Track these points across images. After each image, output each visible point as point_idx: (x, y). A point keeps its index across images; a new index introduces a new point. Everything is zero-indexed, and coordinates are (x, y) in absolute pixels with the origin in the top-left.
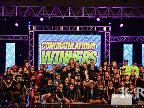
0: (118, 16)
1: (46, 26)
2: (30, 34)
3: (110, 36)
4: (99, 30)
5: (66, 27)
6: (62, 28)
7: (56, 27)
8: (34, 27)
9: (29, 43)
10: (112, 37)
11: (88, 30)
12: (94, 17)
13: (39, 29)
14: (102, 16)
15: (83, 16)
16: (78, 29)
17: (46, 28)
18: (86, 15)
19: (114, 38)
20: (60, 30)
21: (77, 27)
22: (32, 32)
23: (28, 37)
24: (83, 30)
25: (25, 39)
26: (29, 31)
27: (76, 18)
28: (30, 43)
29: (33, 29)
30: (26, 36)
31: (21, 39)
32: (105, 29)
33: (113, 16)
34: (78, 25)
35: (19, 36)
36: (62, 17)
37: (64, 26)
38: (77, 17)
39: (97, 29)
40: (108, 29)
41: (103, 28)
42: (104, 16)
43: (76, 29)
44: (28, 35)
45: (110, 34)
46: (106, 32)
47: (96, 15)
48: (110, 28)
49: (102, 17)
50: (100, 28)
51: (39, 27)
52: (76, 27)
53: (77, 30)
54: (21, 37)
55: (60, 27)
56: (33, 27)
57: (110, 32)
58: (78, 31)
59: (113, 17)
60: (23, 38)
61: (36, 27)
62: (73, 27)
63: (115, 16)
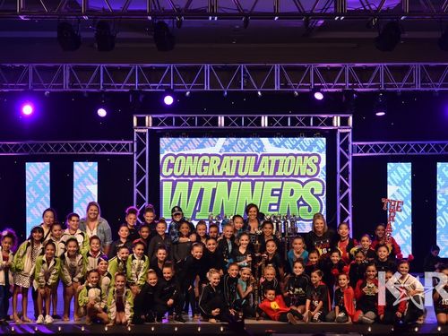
0: (371, 87)
1: (180, 116)
2: (137, 138)
3: (350, 140)
4: (323, 125)
5: (233, 118)
6: (221, 121)
7: (208, 118)
8: (149, 120)
9: (135, 162)
10: (356, 143)
11: (291, 125)
12: (308, 90)
13: (162, 125)
14: (330, 87)
15: (277, 88)
16: (264, 121)
17: (179, 122)
18: (286, 86)
19: (361, 146)
20: (217, 125)
21: (263, 118)
22: (143, 131)
23: (133, 145)
24: (277, 125)
25: (124, 151)
26: (136, 130)
27: (259, 93)
28: (137, 160)
29: (145, 125)
30: (127, 142)
31: (114, 151)
32: (337, 121)
33: (357, 87)
34: (264, 113)
35: (109, 142)
36: (223, 92)
37: (229, 116)
38: (261, 92)
39: (316, 122)
40: (344, 122)
41: (332, 119)
42: (335, 87)
43: (258, 121)
44: (133, 140)
45: (350, 136)
46: (340, 131)
47: (313, 84)
48: (351, 118)
49: (330, 90)
50: (323, 119)
51: (162, 118)
52: (260, 118)
53: (263, 125)
54: (114, 145)
55: (217, 118)
56: (145, 118)
57: (350, 130)
58: (265, 129)
59: (358, 90)
60: (119, 147)
61: (153, 118)
62: (252, 118)
63: (365, 87)
